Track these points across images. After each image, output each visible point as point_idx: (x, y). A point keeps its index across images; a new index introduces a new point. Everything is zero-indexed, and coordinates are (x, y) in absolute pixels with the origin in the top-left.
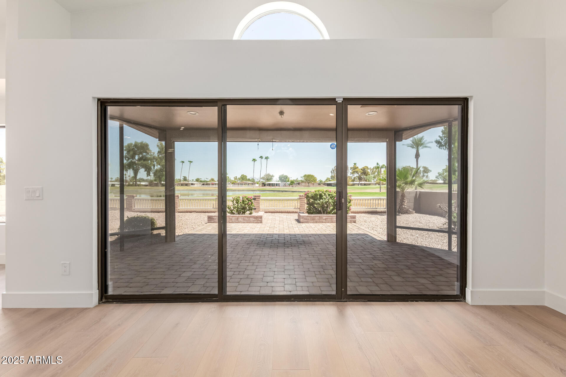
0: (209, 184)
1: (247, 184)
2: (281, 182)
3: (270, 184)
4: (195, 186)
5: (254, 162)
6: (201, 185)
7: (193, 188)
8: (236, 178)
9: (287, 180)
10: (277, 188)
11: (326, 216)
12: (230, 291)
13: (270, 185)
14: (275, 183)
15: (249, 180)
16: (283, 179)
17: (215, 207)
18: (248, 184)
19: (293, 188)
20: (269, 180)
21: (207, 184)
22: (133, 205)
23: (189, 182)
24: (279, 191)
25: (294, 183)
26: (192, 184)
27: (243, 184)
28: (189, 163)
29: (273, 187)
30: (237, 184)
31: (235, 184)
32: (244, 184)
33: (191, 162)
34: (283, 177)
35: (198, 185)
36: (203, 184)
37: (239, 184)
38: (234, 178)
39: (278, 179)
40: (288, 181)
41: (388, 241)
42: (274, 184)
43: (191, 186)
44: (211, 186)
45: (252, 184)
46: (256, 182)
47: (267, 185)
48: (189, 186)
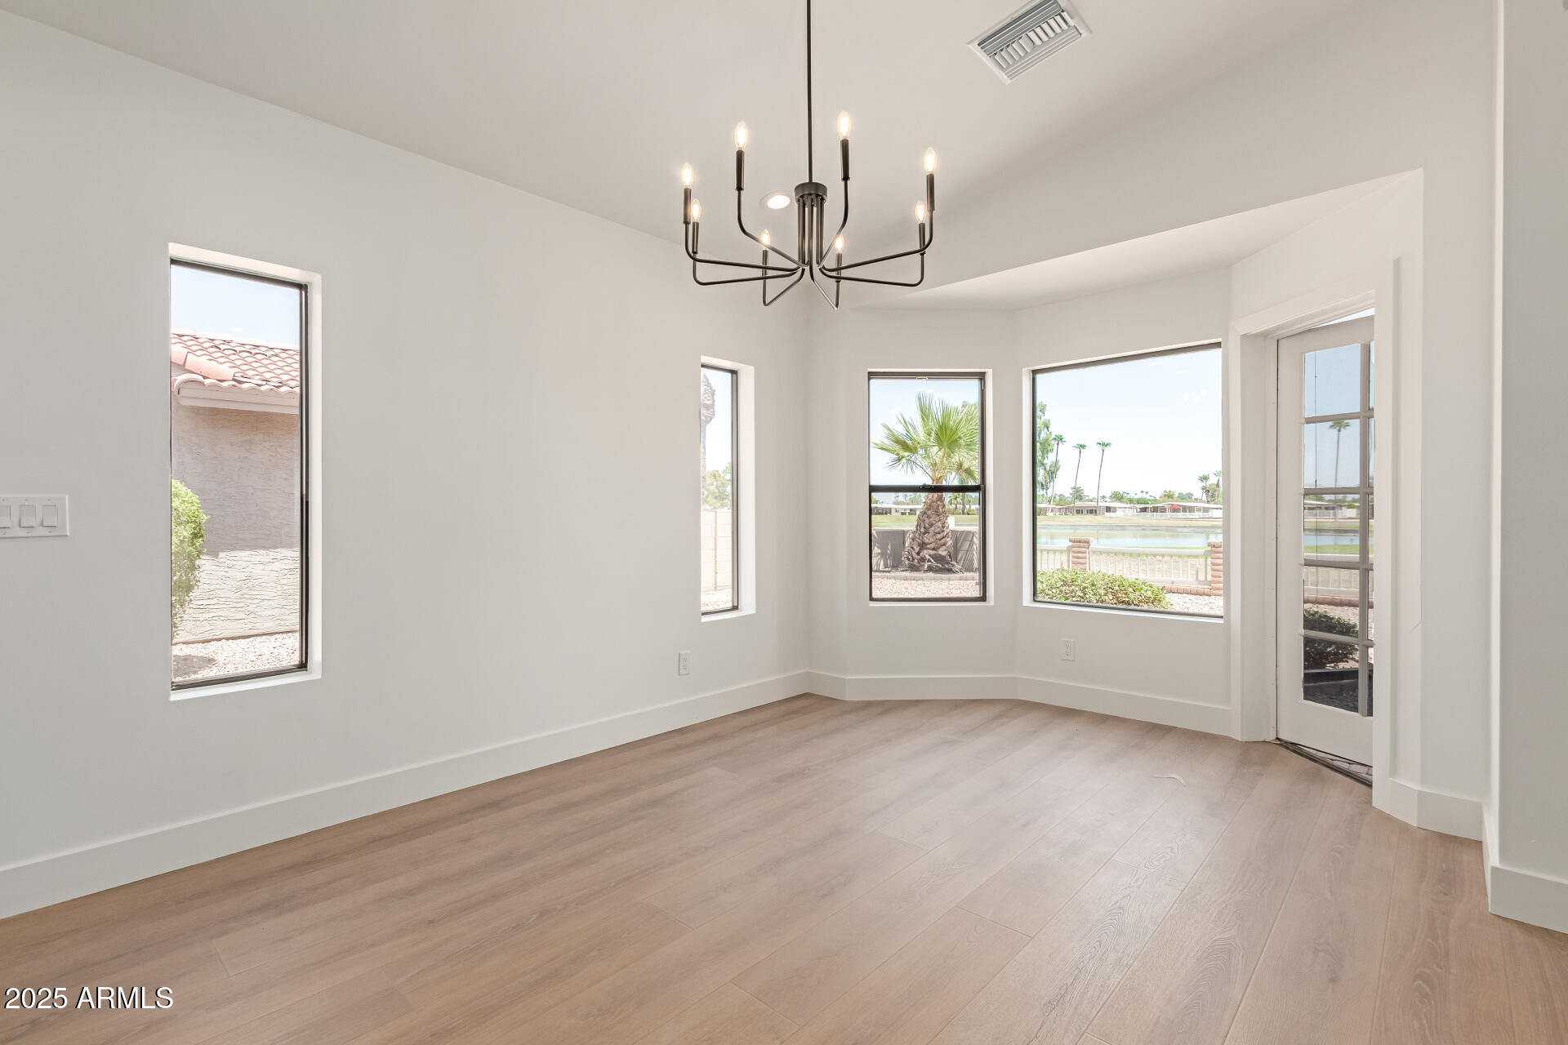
0: (1163, 510)
4: (1119, 513)
5: (1339, 430)
6: (1135, 513)
7: (1110, 522)
17: (1202, 578)
21: (1155, 510)
22: (1087, 566)
23: (1100, 504)
26: (1108, 509)
28: (1100, 448)
33: (1105, 445)
35: (1124, 513)
36: (1144, 510)
43: (1106, 513)
44: (1169, 514)
45: (1327, 509)
48: (1099, 514)
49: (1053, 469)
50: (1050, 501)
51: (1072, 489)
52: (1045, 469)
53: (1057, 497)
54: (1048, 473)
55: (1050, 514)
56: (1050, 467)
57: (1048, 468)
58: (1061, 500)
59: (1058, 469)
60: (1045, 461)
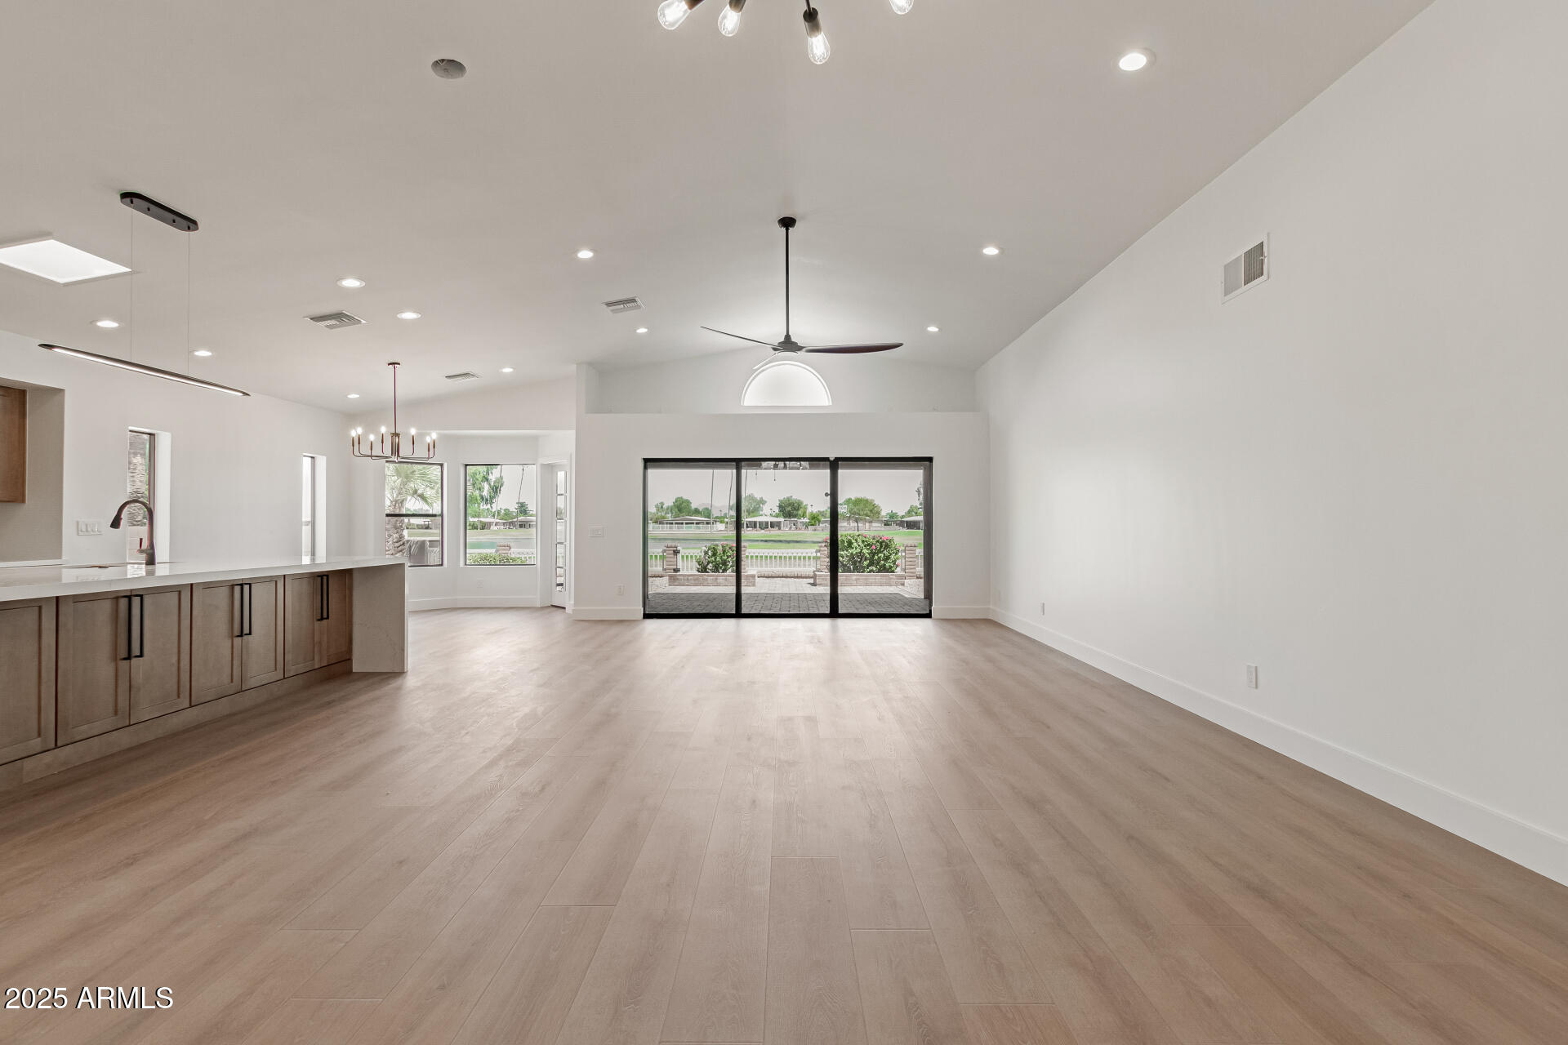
1: (693, 523)
2: (785, 517)
3: (755, 523)
8: (662, 507)
9: (800, 512)
10: (773, 533)
11: (856, 575)
12: (744, 611)
13: (755, 527)
14: (770, 519)
15: (697, 512)
16: (789, 509)
18: (697, 523)
19: (816, 534)
20: (753, 512)
24: (781, 541)
25: (819, 521)
27: (682, 523)
29: (763, 531)
30: (667, 523)
31: (663, 524)
32: (686, 523)
34: (790, 505)
37: (672, 523)
38: (657, 506)
39: (777, 511)
40: (804, 516)
41: (925, 598)
42: (767, 523)
45: (707, 523)
46: (717, 517)
47: (747, 527)
49: (497, 484)
50: (494, 516)
51: (518, 503)
52: (490, 484)
53: (503, 511)
54: (493, 489)
55: (494, 528)
56: (495, 482)
57: (492, 484)
58: (506, 514)
59: (502, 485)
60: (490, 477)
